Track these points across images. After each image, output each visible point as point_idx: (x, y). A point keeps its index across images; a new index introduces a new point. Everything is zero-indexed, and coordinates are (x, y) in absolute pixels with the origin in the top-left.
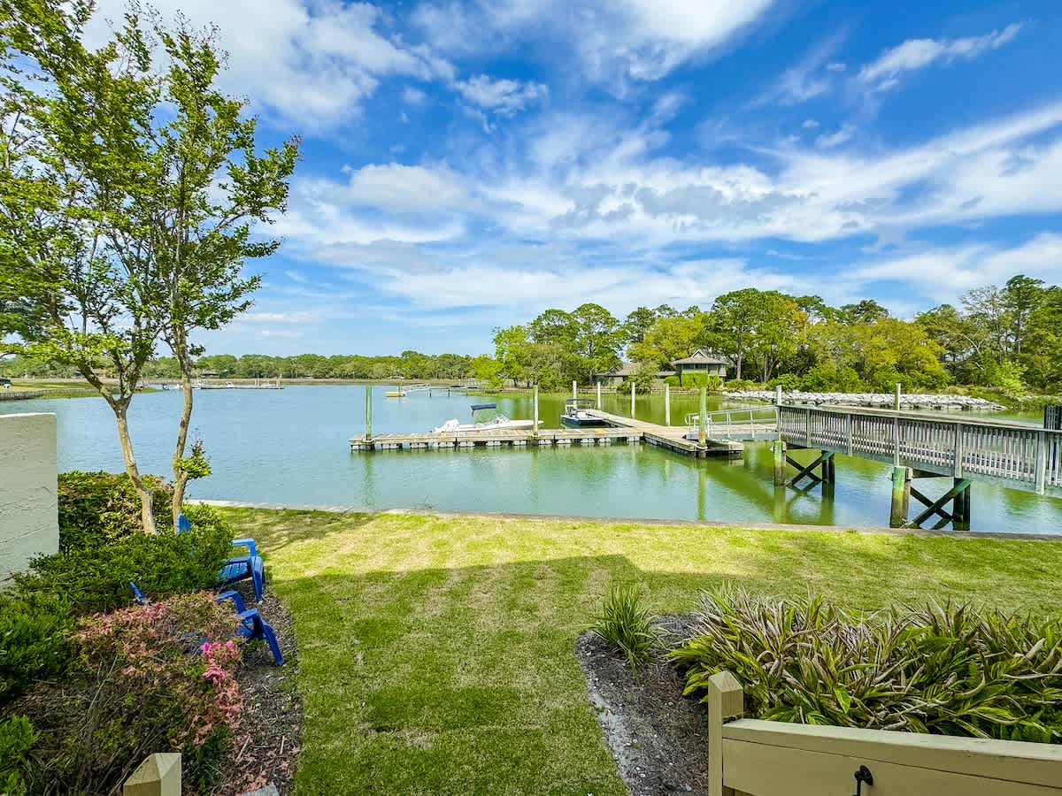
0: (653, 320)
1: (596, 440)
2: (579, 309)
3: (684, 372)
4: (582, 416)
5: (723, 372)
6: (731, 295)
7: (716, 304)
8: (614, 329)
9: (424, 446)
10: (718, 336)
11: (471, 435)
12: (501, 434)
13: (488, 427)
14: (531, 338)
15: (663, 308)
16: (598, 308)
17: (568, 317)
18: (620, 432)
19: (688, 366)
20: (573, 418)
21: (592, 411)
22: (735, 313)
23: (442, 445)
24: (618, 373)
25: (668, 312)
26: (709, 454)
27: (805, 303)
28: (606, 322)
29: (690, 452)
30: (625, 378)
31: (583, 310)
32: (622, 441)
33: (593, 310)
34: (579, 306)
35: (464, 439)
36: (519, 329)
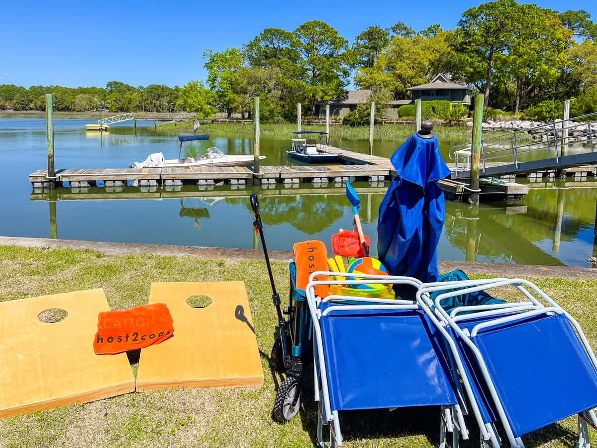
0: (386, 41)
1: (331, 180)
2: (303, 27)
3: (423, 99)
4: (312, 151)
5: (468, 100)
6: (481, 8)
7: (464, 19)
8: (342, 51)
9: (121, 184)
11: (178, 172)
14: (247, 62)
15: (398, 27)
16: (324, 26)
17: (290, 37)
18: (361, 171)
19: (426, 93)
20: (302, 154)
22: (487, 30)
23: (143, 183)
24: (346, 101)
25: (404, 32)
28: (333, 43)
30: (352, 107)
31: (306, 28)
32: (363, 181)
33: (317, 29)
34: (302, 24)
35: (170, 177)
36: (233, 52)
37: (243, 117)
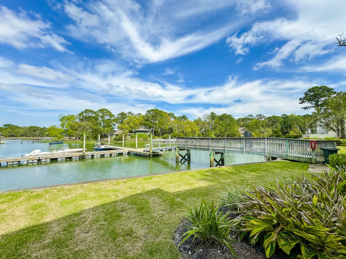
0: (126, 116)
1: (111, 154)
2: (100, 110)
3: (137, 133)
4: (103, 147)
6: (151, 110)
7: (147, 113)
8: (113, 118)
9: (17, 163)
10: (147, 122)
11: (49, 156)
12: (66, 154)
13: (58, 152)
14: (78, 120)
15: (130, 113)
16: (107, 110)
17: (95, 113)
18: (120, 151)
19: (138, 131)
20: (99, 148)
21: (106, 146)
22: (152, 116)
24: (114, 134)
25: (131, 114)
26: (153, 156)
27: (170, 115)
28: (110, 116)
29: (147, 156)
30: (117, 135)
31: (101, 111)
32: (121, 154)
33: (105, 111)
34: (100, 109)
35: (44, 158)
36: (72, 116)
37: (76, 139)
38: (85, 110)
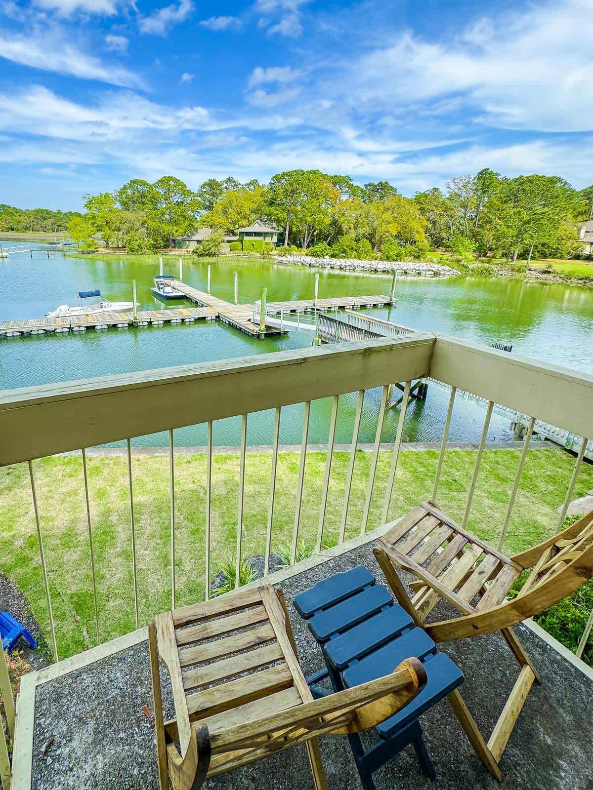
0: (221, 191)
1: (183, 321)
2: (160, 181)
3: (246, 238)
5: (275, 239)
6: (283, 175)
7: (272, 182)
8: (190, 199)
9: (43, 332)
10: (273, 210)
11: (82, 319)
12: (107, 317)
14: (118, 204)
15: (229, 181)
16: (176, 180)
17: (151, 187)
18: (203, 312)
19: (249, 234)
23: (59, 330)
24: (194, 238)
25: (233, 184)
26: (267, 337)
27: (337, 181)
28: (183, 194)
29: (253, 336)
30: (199, 242)
31: (163, 182)
32: (202, 321)
33: (171, 182)
34: (160, 178)
35: (78, 325)
36: (107, 196)
38: (131, 181)
